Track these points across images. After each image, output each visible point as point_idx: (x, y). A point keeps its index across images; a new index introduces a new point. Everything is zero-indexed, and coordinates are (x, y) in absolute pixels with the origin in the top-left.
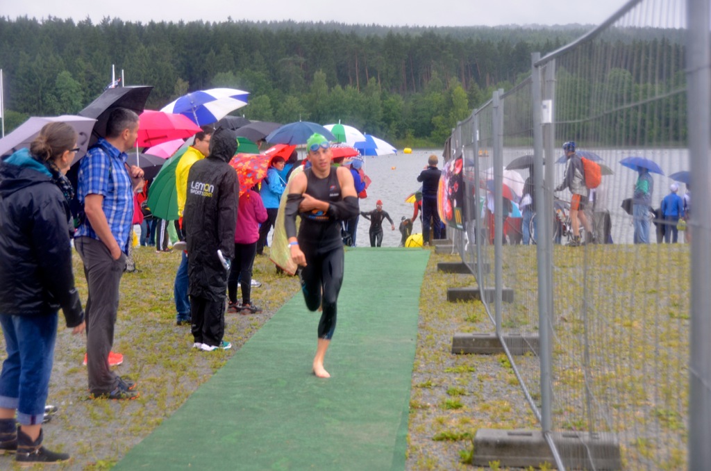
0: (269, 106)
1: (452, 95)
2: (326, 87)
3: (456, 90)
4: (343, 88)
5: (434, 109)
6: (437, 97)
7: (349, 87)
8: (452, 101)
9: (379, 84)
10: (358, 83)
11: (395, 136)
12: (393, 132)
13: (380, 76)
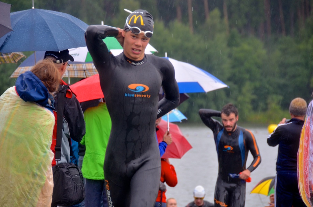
4: (167, 25)
9: (226, 19)
10: (191, 18)
11: (250, 106)
12: (248, 100)
13: (229, 7)
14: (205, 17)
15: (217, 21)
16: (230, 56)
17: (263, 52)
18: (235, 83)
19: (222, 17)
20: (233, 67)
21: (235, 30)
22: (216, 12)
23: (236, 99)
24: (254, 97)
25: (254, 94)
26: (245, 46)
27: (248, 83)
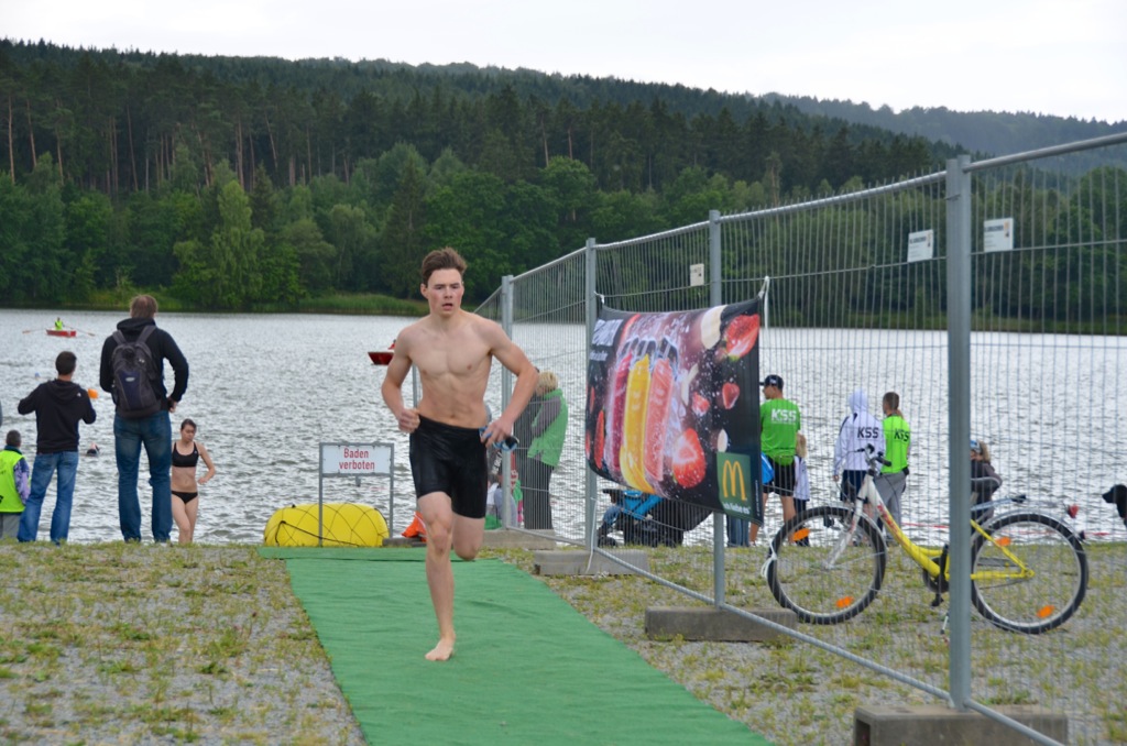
1: (219, 199)
3: (226, 188)
5: (177, 226)
6: (187, 203)
8: (218, 212)
9: (60, 168)
10: (12, 164)
11: (92, 281)
12: (89, 272)
13: (62, 149)
15: (49, 167)
16: (66, 213)
17: (108, 208)
18: (71, 250)
19: (55, 161)
20: (70, 227)
21: (71, 179)
22: (48, 155)
23: (74, 271)
24: (99, 268)
25: (96, 265)
26: (86, 201)
27: (90, 250)
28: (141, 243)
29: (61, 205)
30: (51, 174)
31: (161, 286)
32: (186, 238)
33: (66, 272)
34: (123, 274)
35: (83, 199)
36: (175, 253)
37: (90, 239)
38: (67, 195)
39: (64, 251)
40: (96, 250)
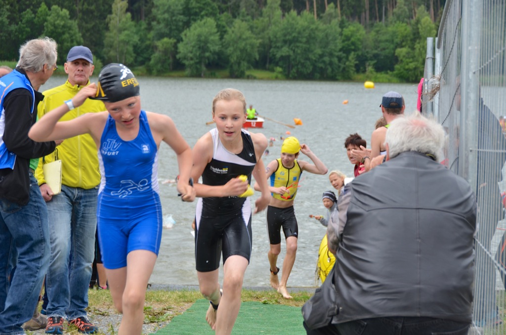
0: (215, 30)
1: (419, 26)
2: (279, 12)
3: (423, 20)
4: (299, 13)
5: (397, 40)
6: (403, 29)
7: (306, 13)
8: (418, 33)
9: (338, 10)
10: (315, 10)
11: (354, 69)
12: (352, 64)
14: (325, 9)
15: (333, 11)
16: (341, 34)
17: (363, 32)
18: (344, 53)
19: (336, 7)
20: (343, 41)
21: (344, 17)
22: (332, 4)
23: (345, 64)
24: (357, 62)
25: (356, 60)
26: (351, 28)
27: (353, 53)
28: (379, 49)
29: (339, 30)
30: (334, 15)
31: (389, 71)
32: (402, 47)
33: (340, 64)
34: (369, 65)
35: (350, 27)
36: (396, 54)
37: (353, 47)
38: (342, 25)
39: (341, 53)
40: (356, 53)
